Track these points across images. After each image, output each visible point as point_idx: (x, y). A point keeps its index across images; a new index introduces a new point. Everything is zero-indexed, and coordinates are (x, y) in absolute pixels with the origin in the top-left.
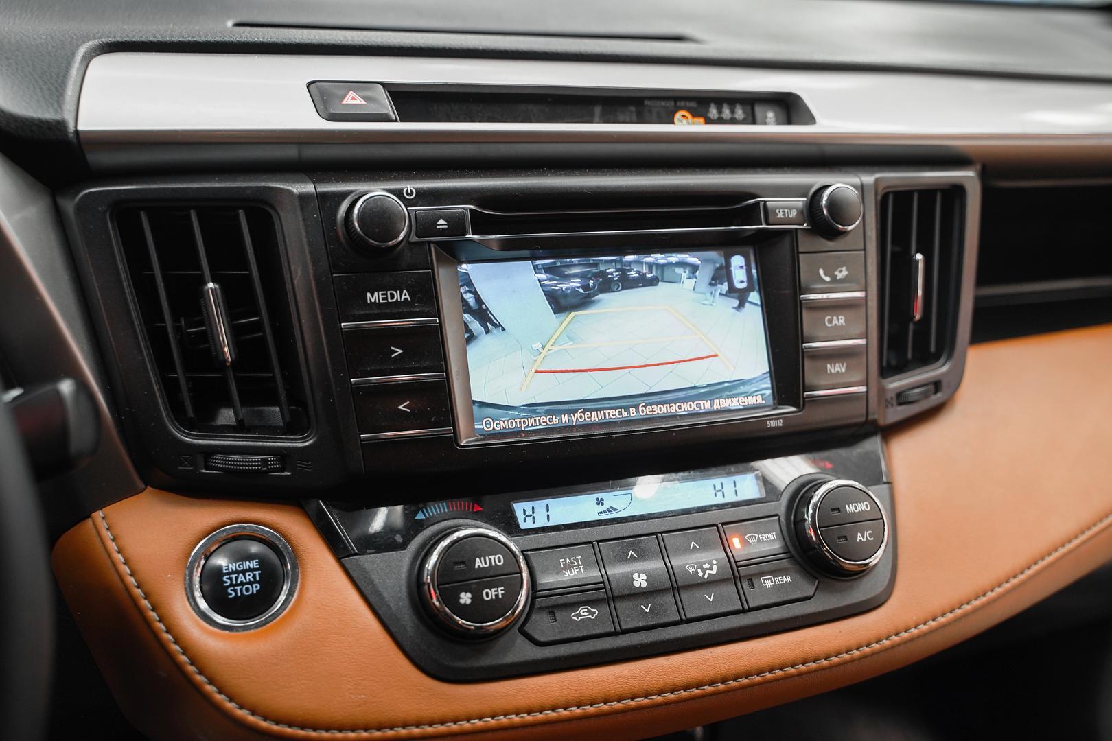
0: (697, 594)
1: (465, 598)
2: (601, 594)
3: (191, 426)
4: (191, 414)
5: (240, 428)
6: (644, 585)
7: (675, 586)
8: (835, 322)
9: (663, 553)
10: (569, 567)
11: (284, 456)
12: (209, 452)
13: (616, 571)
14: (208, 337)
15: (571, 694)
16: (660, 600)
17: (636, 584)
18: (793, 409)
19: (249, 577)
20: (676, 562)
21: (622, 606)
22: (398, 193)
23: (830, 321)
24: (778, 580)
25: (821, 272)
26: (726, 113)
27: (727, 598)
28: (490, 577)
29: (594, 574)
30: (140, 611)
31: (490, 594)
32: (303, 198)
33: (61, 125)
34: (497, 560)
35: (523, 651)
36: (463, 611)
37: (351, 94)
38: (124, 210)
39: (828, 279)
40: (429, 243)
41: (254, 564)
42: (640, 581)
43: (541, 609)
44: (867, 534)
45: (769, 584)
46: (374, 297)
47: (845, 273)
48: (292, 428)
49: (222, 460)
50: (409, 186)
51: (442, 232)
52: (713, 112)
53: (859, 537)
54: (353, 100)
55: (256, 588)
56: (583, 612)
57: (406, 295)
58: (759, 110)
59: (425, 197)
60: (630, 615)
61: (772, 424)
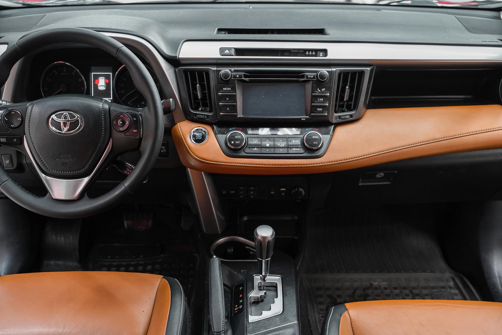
0: (278, 149)
1: (233, 142)
2: (260, 146)
3: (194, 109)
4: (193, 107)
5: (202, 111)
6: (268, 146)
7: (275, 147)
8: (320, 100)
9: (274, 141)
10: (255, 141)
11: (208, 116)
12: (196, 114)
13: (264, 143)
14: (197, 95)
15: (250, 162)
16: (271, 149)
17: (267, 146)
18: (308, 117)
19: (200, 136)
20: (276, 143)
21: (263, 149)
22: (230, 70)
23: (319, 99)
24: (297, 149)
25: (318, 89)
26: (310, 53)
27: (285, 151)
28: (237, 140)
29: (259, 143)
30: (182, 139)
31: (237, 142)
32: (214, 71)
33: (176, 57)
34: (239, 137)
35: (243, 154)
36: (231, 144)
37: (227, 50)
38: (185, 71)
39: (320, 91)
40: (235, 79)
41: (201, 134)
42: (268, 145)
43: (248, 147)
44: (316, 142)
45: (294, 150)
46: (225, 89)
47: (324, 89)
48: (210, 112)
49: (198, 116)
50: (233, 69)
51: (238, 78)
52: (307, 53)
53: (314, 143)
54: (227, 51)
55: (201, 138)
56: (255, 149)
57: (230, 89)
58: (318, 52)
59: (235, 71)
60: (264, 151)
61: (303, 119)
